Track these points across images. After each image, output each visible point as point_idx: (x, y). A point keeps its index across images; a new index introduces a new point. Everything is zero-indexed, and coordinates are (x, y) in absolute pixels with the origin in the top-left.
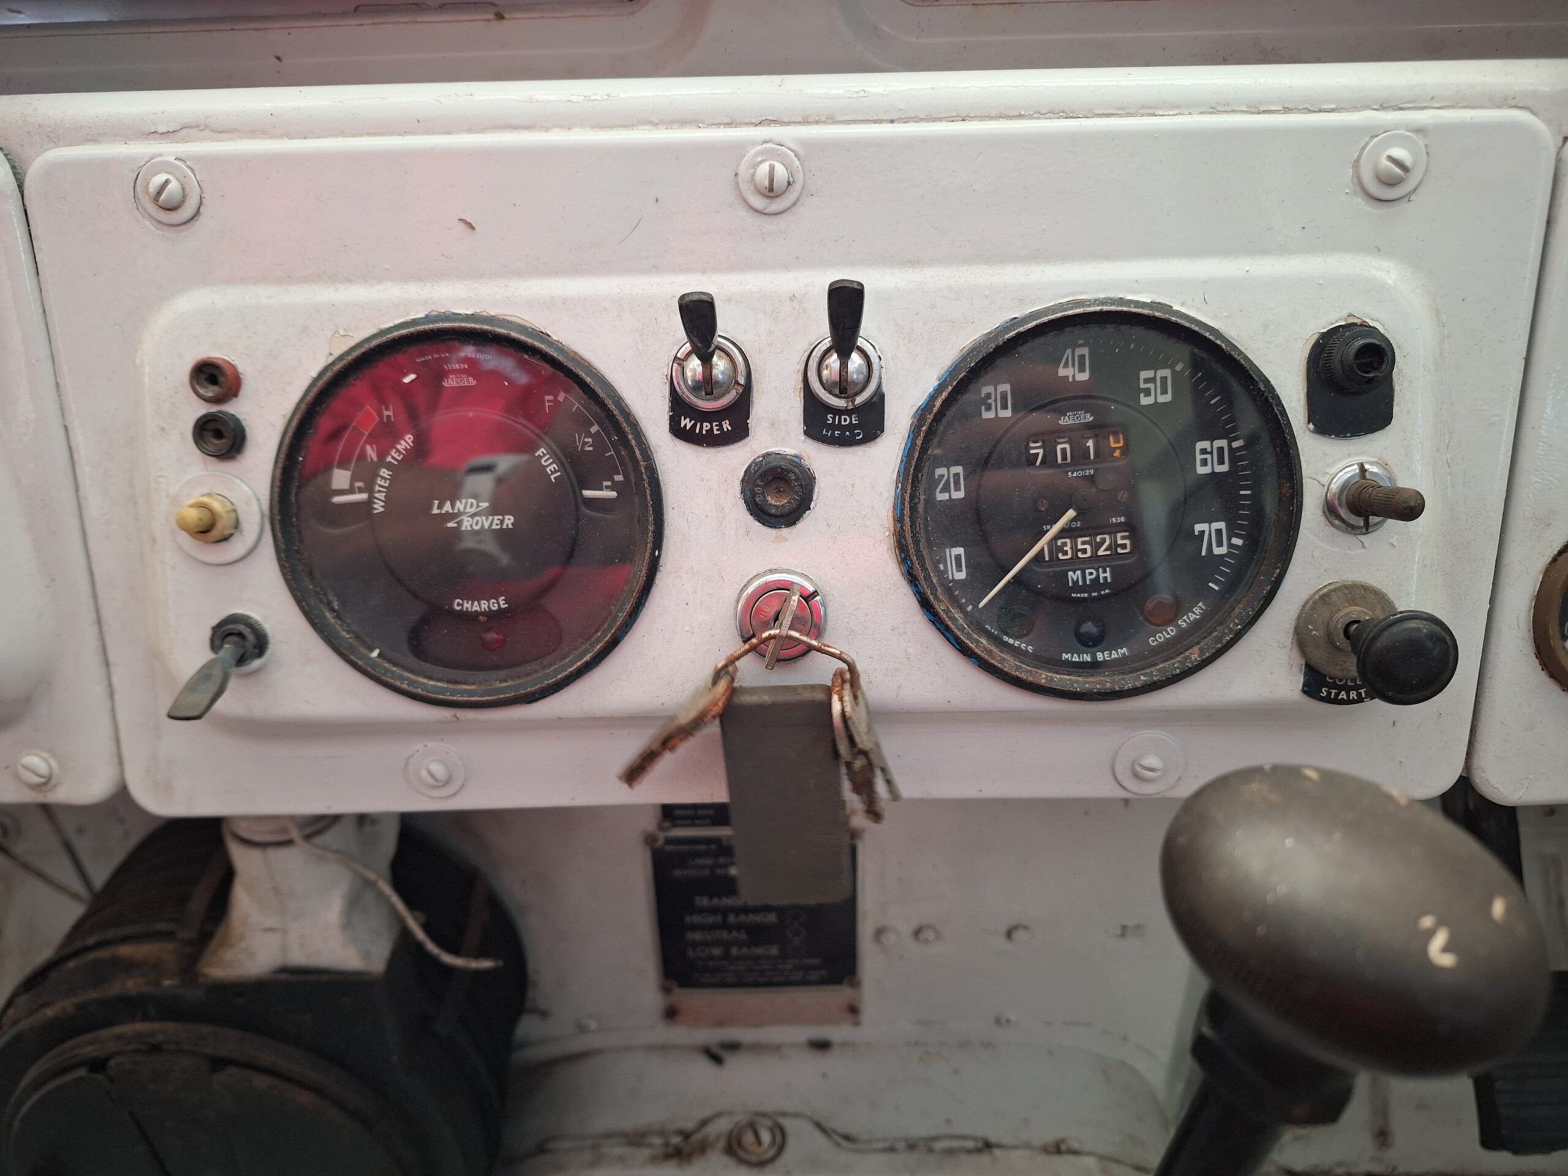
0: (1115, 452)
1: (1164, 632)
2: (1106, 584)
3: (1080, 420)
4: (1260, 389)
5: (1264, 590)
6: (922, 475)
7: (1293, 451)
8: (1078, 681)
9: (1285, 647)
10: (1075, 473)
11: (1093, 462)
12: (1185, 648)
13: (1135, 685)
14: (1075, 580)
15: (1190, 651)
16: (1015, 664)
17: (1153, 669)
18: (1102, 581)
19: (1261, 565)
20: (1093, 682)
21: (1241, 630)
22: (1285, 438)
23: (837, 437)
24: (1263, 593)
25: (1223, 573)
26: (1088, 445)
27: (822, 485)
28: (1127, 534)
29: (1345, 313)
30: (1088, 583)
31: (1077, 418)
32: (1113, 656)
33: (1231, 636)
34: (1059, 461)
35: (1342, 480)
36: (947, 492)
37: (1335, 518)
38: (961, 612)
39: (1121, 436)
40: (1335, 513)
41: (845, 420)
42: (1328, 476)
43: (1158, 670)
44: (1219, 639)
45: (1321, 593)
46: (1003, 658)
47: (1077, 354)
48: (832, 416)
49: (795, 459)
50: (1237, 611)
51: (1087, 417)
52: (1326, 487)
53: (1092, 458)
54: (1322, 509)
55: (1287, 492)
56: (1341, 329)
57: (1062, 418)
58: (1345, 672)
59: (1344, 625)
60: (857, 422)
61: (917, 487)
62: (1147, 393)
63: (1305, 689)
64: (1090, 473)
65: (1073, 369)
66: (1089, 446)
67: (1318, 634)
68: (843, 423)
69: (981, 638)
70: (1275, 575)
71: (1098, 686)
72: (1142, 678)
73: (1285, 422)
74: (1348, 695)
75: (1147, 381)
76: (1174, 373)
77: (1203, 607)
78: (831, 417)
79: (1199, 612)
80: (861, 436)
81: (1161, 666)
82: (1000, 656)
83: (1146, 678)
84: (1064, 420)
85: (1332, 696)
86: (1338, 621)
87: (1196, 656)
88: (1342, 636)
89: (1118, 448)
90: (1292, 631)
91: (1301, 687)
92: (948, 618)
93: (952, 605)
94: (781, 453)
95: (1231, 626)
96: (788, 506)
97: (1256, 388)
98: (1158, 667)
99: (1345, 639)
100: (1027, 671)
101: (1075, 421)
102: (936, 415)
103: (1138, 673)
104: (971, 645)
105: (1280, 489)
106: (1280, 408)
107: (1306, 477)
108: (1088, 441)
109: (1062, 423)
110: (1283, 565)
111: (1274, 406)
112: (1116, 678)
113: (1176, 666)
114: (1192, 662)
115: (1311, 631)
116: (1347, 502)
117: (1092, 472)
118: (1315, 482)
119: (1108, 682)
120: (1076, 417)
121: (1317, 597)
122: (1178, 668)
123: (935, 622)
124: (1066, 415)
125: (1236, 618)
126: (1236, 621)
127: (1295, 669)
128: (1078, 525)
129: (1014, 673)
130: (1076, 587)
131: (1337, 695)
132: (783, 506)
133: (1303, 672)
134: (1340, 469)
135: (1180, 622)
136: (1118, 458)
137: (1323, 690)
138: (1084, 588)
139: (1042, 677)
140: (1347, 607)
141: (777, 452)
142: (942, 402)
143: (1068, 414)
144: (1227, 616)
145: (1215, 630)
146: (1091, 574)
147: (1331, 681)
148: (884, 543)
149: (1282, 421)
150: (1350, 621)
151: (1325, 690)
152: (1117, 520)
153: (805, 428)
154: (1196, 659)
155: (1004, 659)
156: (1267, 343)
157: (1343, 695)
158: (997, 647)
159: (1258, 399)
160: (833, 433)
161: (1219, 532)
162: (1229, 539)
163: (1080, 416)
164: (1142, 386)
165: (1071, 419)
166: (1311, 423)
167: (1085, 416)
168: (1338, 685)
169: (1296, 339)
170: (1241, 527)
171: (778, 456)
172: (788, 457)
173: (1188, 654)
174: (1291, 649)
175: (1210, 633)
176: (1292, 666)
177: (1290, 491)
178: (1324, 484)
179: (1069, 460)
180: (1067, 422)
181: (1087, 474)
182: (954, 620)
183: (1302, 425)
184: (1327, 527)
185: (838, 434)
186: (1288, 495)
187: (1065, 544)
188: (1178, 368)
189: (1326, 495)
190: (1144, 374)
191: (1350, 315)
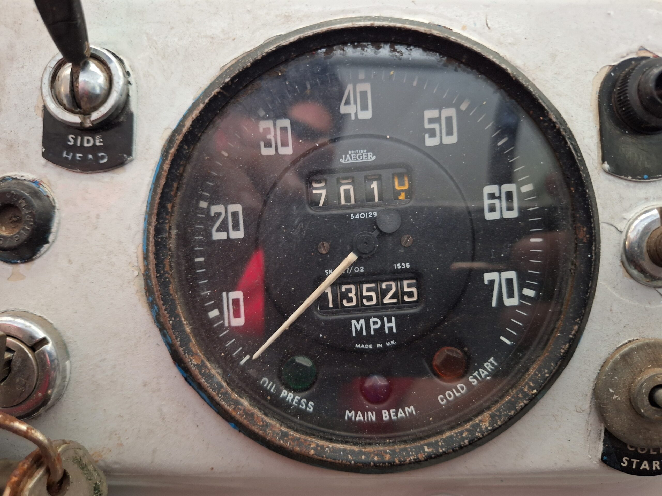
0: (400, 195)
1: (453, 390)
2: (391, 336)
3: (362, 159)
4: (551, 120)
5: (562, 348)
6: (173, 207)
7: (589, 191)
8: (353, 451)
9: (583, 411)
10: (358, 215)
11: (378, 205)
12: (474, 413)
13: (418, 458)
14: (359, 329)
15: (480, 418)
16: (281, 430)
17: (438, 438)
18: (387, 332)
19: (557, 320)
20: (369, 453)
21: (536, 395)
22: (580, 175)
23: (79, 160)
24: (561, 352)
25: (515, 327)
26: (372, 186)
27: (63, 215)
28: (414, 281)
29: (635, 46)
30: (372, 333)
31: (359, 157)
32: (399, 415)
33: (525, 402)
34: (343, 202)
35: (641, 228)
36: (224, 231)
37: (633, 268)
38: (219, 367)
39: (406, 179)
40: (634, 262)
41: (88, 141)
42: (625, 222)
43: (444, 440)
44: (512, 405)
45: (622, 352)
46: (267, 423)
47: (358, 90)
48: (74, 136)
49: (34, 185)
50: (532, 372)
51: (369, 156)
52: (624, 234)
53: (377, 200)
54: (620, 258)
55: (584, 236)
56: (633, 62)
57: (344, 156)
58: (649, 441)
59: (649, 391)
60: (102, 144)
61: (166, 219)
62: (432, 133)
63: (605, 458)
64: (373, 215)
65: (355, 106)
66: (373, 188)
67: (619, 399)
68: (86, 145)
69: (242, 398)
70: (573, 332)
71: (376, 459)
72: (426, 449)
73: (579, 158)
74: (651, 465)
75: (432, 121)
76: (459, 112)
77: (494, 362)
78: (72, 138)
79: (490, 368)
80: (105, 160)
81: (448, 434)
82: (263, 421)
83: (431, 450)
84: (345, 159)
85: (634, 467)
86: (642, 384)
87: (487, 424)
88: (646, 402)
89: (403, 191)
90: (590, 393)
91: (600, 455)
92: (201, 374)
93: (209, 359)
94: (18, 178)
95: (526, 390)
96: (16, 237)
97: (546, 119)
98: (444, 436)
99: (650, 406)
100: (294, 439)
101: (357, 160)
102: (186, 136)
103: (422, 442)
104: (228, 408)
105: (576, 234)
106: (573, 143)
107: (602, 222)
108: (372, 184)
109: (343, 162)
110: (581, 320)
111: (567, 139)
112: (397, 448)
113: (464, 435)
114: (481, 431)
115: (612, 395)
116: (647, 251)
117: (375, 214)
118: (612, 228)
119: (386, 453)
120: (358, 155)
121: (618, 356)
122: (466, 438)
123: (188, 378)
124: (348, 154)
125: (530, 380)
126: (532, 384)
127: (593, 435)
128: (362, 271)
129: (277, 442)
130: (360, 338)
131: (639, 465)
132: (11, 237)
133: (602, 438)
134: (639, 214)
135: (470, 379)
136: (403, 200)
137: (624, 459)
138: (369, 339)
139: (312, 446)
140: (650, 368)
141: (14, 177)
142: (193, 122)
143: (350, 152)
144: (520, 378)
145: (507, 392)
146: (375, 323)
147: (633, 449)
148: (132, 283)
149: (576, 157)
150: (655, 385)
151: (626, 460)
152: (403, 266)
153: (44, 150)
154: (486, 428)
155: (267, 425)
156: (556, 74)
157: (645, 465)
158: (260, 409)
159: (549, 131)
160: (74, 157)
161: (509, 282)
162: (520, 290)
163: (362, 155)
164: (427, 126)
165: (353, 157)
166: (606, 162)
167: (367, 155)
168: (640, 453)
169: (586, 71)
170: (532, 277)
171: (14, 181)
172: (26, 183)
173: (477, 422)
174: (589, 414)
175: (502, 397)
176: (590, 431)
177: (588, 236)
178: (622, 231)
179: (353, 202)
180: (348, 160)
181: (370, 216)
182: (209, 377)
183: (596, 165)
184: (625, 278)
185: (80, 157)
186: (585, 240)
187: (349, 291)
188: (464, 107)
189: (625, 244)
190: (429, 114)
191: (642, 49)
